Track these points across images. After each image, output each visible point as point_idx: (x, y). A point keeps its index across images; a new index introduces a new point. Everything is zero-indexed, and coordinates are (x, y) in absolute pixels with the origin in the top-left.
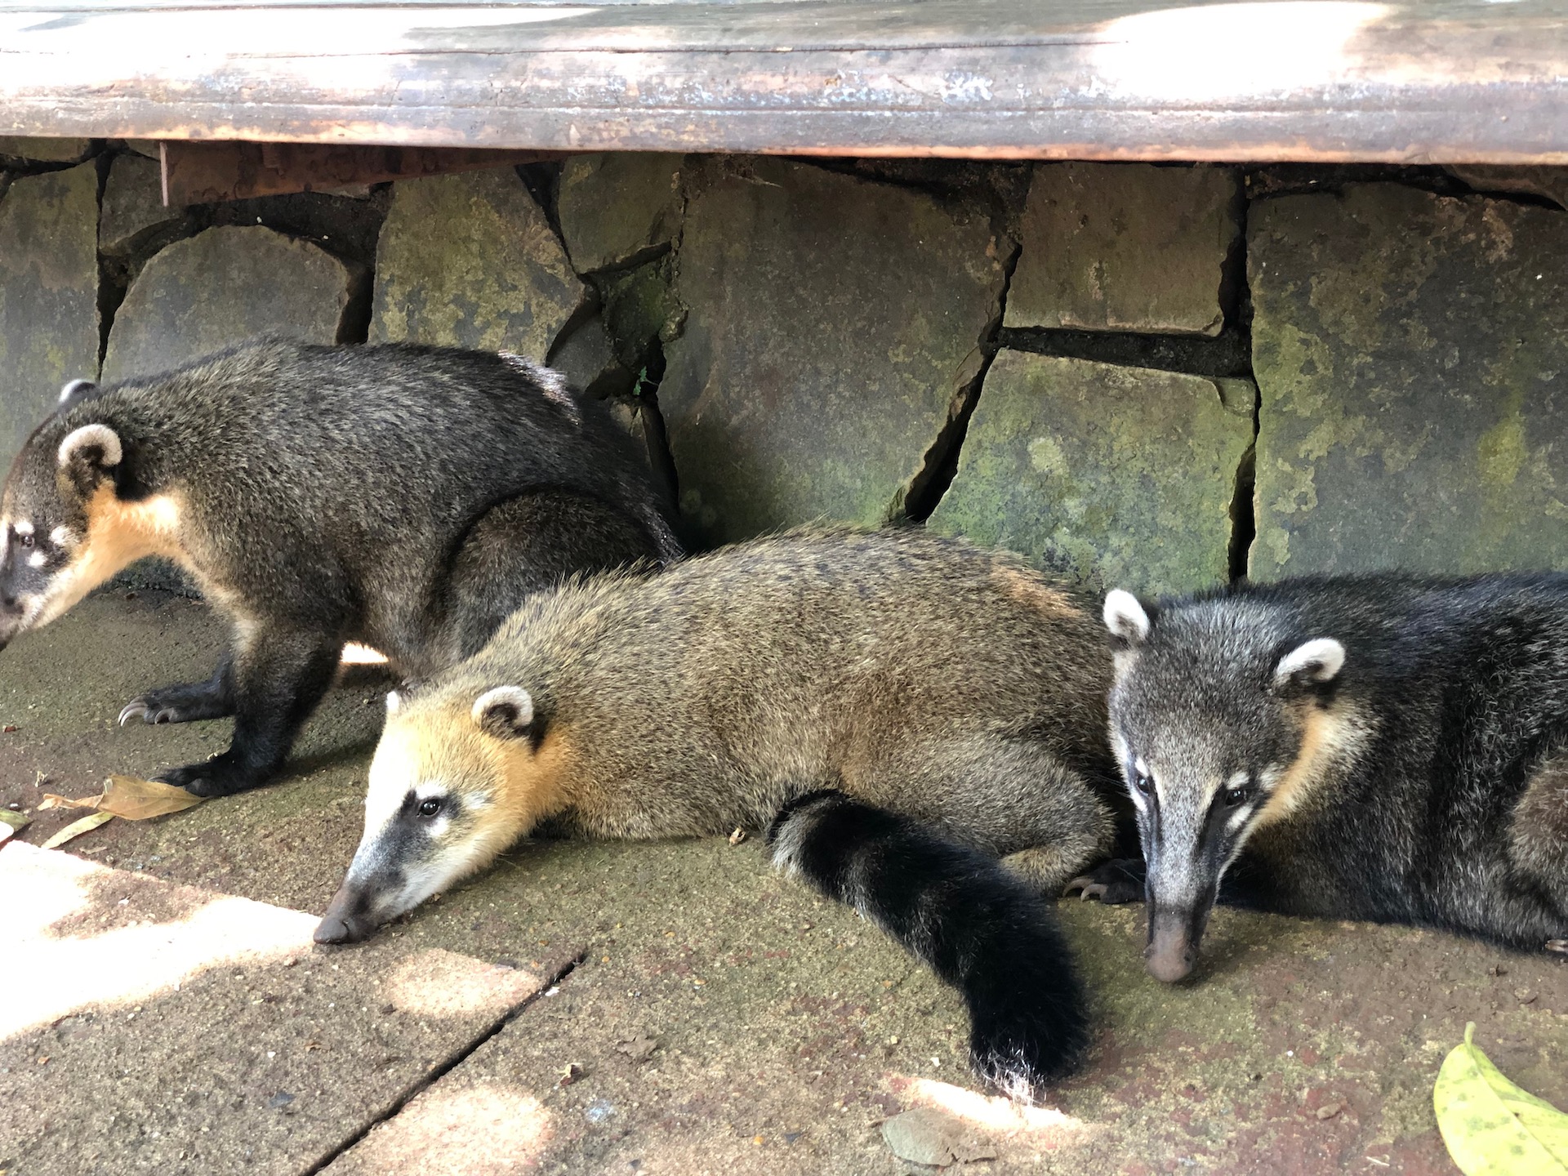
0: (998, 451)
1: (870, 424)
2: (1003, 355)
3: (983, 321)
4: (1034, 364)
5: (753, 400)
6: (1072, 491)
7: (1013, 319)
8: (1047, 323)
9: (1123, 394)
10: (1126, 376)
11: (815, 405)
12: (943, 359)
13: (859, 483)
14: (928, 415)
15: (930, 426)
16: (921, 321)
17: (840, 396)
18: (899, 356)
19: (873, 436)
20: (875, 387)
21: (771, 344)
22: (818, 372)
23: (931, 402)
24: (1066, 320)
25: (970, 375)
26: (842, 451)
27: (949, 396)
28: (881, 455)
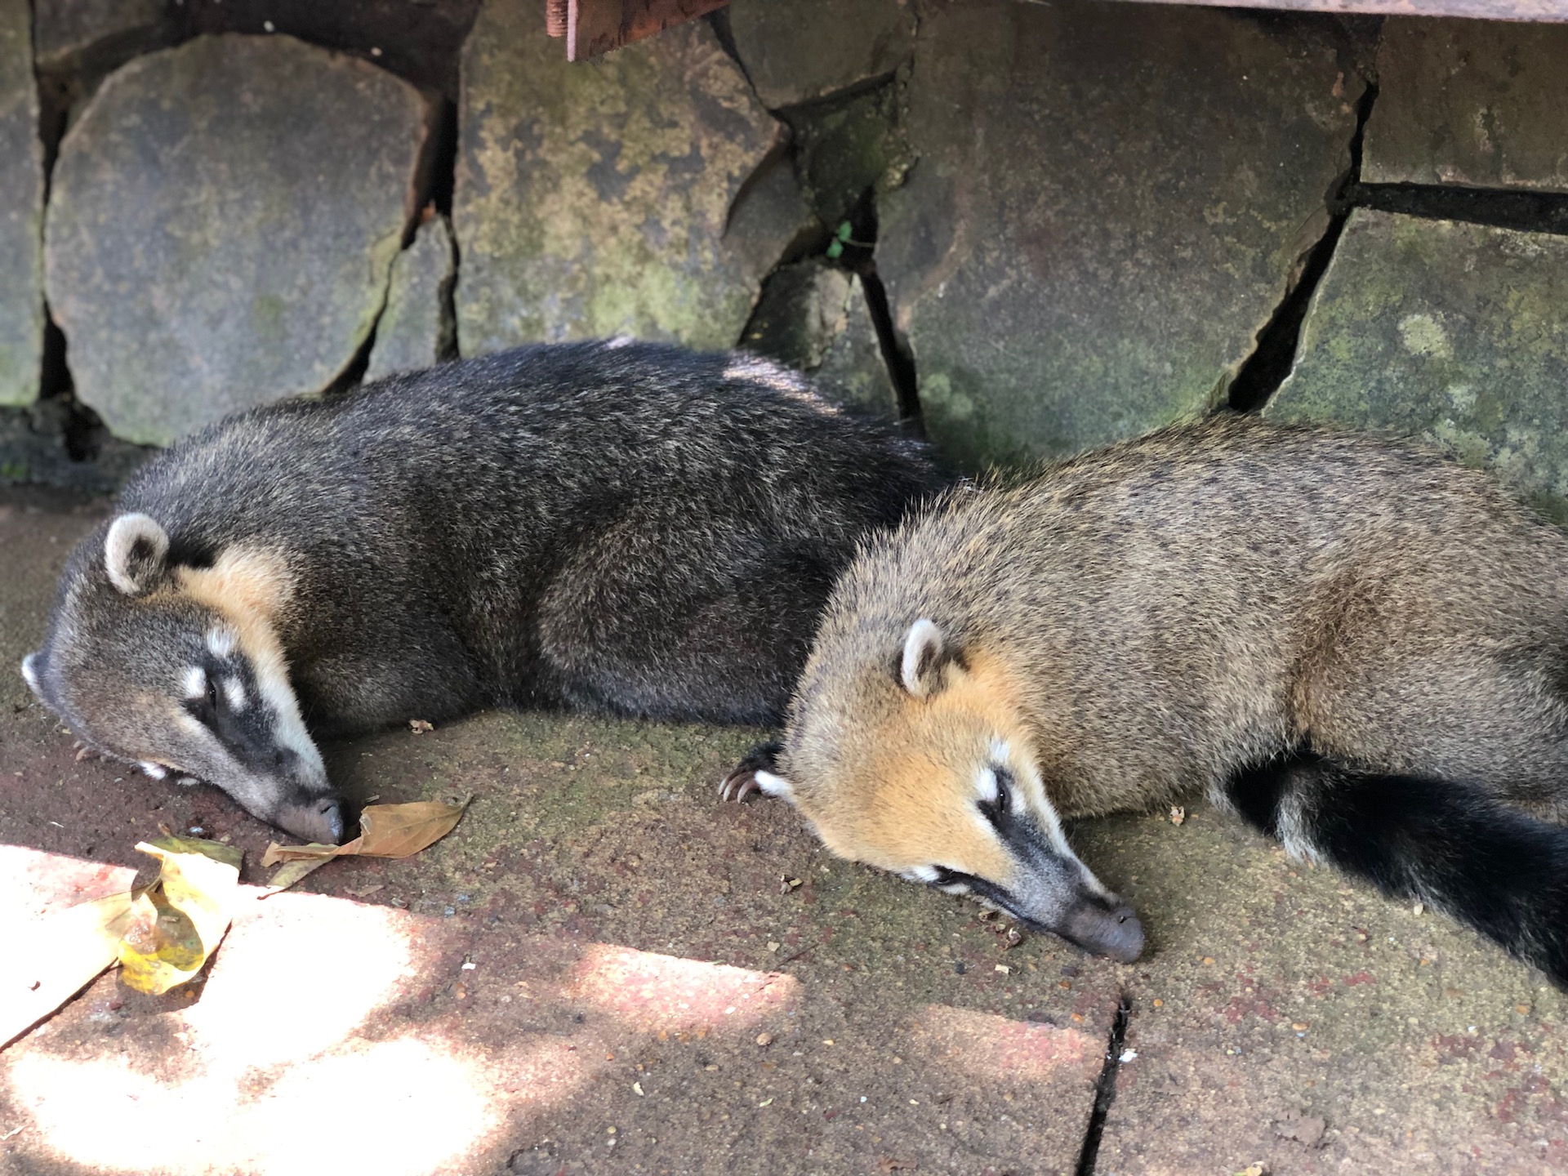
0: (1358, 330)
1: (1181, 298)
2: (1359, 216)
3: (1330, 175)
4: (1406, 227)
5: (1018, 267)
6: (1458, 377)
7: (1372, 173)
8: (1420, 178)
9: (1525, 265)
10: (1530, 243)
11: (1105, 274)
12: (1278, 218)
13: (1168, 368)
14: (1261, 287)
15: (1262, 300)
16: (1247, 174)
17: (1138, 263)
18: (1217, 216)
19: (1188, 313)
20: (1187, 254)
21: (1042, 199)
22: (1107, 235)
23: (1262, 271)
24: (1447, 176)
25: (1314, 238)
26: (1143, 329)
27: (1288, 266)
28: (1198, 335)
